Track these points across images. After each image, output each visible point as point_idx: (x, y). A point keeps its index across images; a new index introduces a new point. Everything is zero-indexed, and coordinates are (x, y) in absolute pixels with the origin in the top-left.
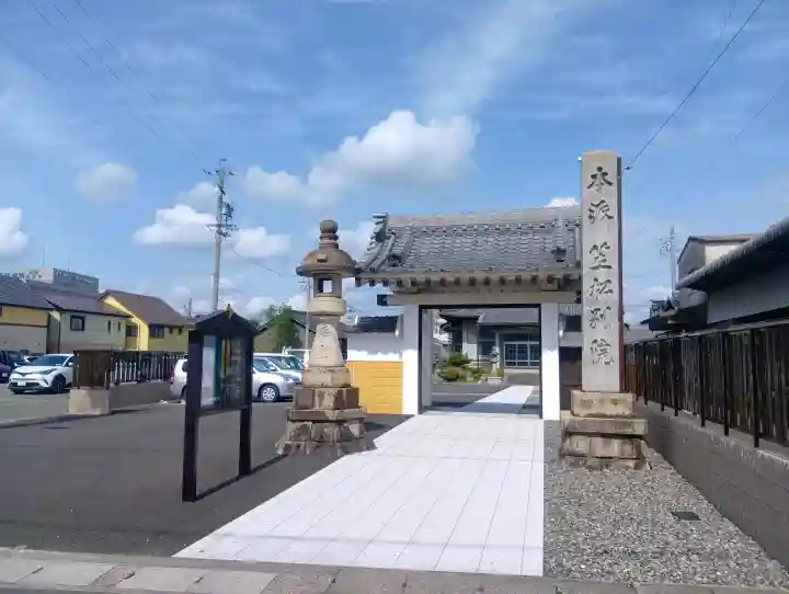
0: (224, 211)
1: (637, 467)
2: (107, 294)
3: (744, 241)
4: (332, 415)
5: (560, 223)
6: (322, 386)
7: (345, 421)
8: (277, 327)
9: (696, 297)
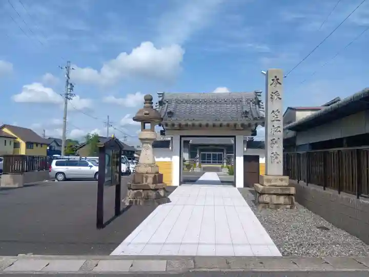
0: (69, 87)
1: (291, 208)
2: (4, 126)
3: (320, 109)
4: (152, 186)
5: (244, 100)
6: (147, 173)
7: (158, 189)
8: (90, 144)
9: (291, 134)
